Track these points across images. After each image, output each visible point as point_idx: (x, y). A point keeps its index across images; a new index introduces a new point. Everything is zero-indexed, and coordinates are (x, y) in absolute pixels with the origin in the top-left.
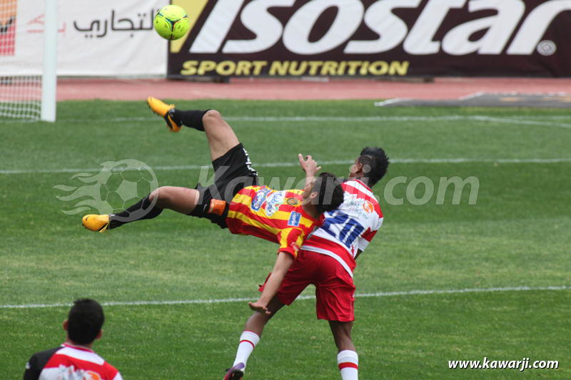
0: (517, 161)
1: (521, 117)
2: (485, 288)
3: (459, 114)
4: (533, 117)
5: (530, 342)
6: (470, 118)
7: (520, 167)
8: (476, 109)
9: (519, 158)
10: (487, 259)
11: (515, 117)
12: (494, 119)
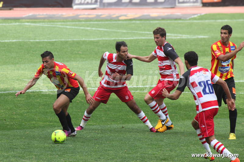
0: (38, 40)
1: (44, 23)
2: (15, 91)
3: (19, 22)
4: (49, 23)
5: (28, 112)
6: (23, 24)
7: (39, 43)
8: (26, 20)
9: (39, 39)
10: (17, 80)
11: (41, 23)
12: (32, 24)
